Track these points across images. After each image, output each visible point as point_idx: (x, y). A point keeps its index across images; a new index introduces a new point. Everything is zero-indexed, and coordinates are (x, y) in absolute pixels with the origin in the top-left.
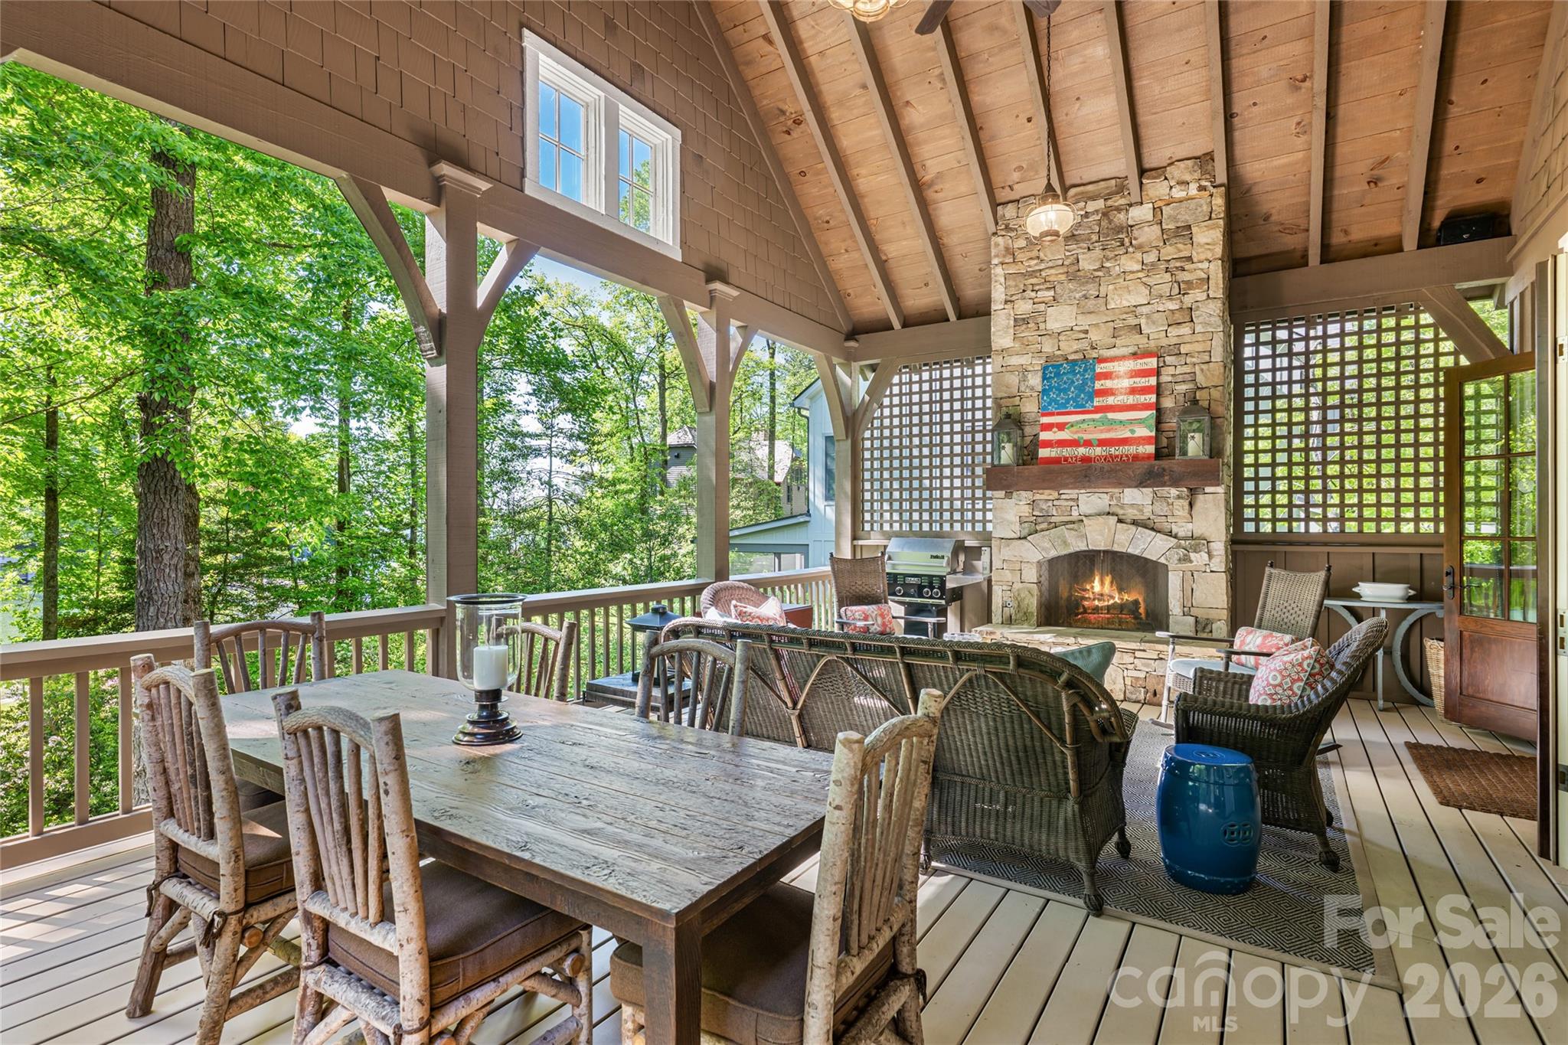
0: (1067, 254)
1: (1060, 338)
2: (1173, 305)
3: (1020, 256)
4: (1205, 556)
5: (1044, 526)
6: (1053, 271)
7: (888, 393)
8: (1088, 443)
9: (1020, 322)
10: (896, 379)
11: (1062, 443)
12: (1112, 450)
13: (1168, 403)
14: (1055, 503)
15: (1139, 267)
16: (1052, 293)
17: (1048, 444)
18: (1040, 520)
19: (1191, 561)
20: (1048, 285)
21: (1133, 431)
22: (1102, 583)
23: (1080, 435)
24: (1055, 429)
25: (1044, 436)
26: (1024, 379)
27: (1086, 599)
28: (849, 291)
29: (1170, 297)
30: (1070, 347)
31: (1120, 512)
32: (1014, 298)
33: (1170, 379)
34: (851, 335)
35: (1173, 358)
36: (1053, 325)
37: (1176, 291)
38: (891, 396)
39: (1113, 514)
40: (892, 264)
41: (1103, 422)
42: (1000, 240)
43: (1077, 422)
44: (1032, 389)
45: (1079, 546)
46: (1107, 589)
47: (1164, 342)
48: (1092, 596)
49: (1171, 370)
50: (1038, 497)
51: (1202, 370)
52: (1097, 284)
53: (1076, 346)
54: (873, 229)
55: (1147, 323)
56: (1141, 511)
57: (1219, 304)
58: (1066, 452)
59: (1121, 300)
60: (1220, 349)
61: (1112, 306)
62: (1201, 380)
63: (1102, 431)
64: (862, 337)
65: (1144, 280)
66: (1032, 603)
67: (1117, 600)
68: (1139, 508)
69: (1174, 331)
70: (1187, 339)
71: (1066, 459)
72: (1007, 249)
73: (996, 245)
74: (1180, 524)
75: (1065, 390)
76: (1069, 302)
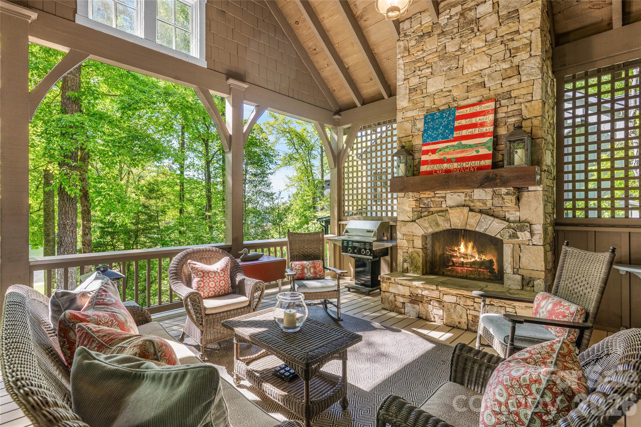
0: (439, 44)
1: (435, 97)
2: (505, 66)
3: (412, 51)
4: (528, 234)
5: (426, 213)
6: (431, 56)
7: (355, 142)
8: (449, 161)
9: (412, 90)
10: (359, 134)
11: (434, 162)
12: (464, 165)
13: (502, 131)
14: (432, 199)
15: (484, 44)
16: (430, 70)
17: (426, 163)
18: (423, 210)
19: (518, 238)
20: (428, 65)
21: (477, 151)
22: (466, 247)
23: (444, 156)
24: (430, 153)
25: (424, 158)
26: (415, 125)
27: (454, 257)
28: (334, 88)
29: (504, 60)
30: (441, 102)
31: (472, 204)
32: (409, 76)
33: (504, 115)
34: (338, 113)
35: (506, 101)
36: (431, 90)
37: (508, 55)
38: (357, 143)
39: (467, 206)
40: (351, 70)
41: (459, 146)
42: (401, 43)
43: (443, 148)
44: (419, 130)
45: (444, 226)
46: (470, 251)
47: (500, 91)
48: (458, 255)
49: (505, 109)
50: (422, 196)
51: (526, 107)
52: (456, 60)
53: (444, 101)
54: (338, 50)
55: (489, 80)
56: (485, 204)
57: (539, 59)
58: (436, 167)
59: (471, 68)
60: (539, 91)
61: (466, 72)
62: (525, 113)
63: (458, 153)
64: (342, 113)
65: (487, 52)
66: (420, 261)
67: (477, 259)
68: (484, 202)
69: (506, 83)
70: (516, 87)
71: (436, 171)
72: (405, 48)
73: (400, 46)
74: (511, 212)
75: (437, 129)
76: (440, 74)
